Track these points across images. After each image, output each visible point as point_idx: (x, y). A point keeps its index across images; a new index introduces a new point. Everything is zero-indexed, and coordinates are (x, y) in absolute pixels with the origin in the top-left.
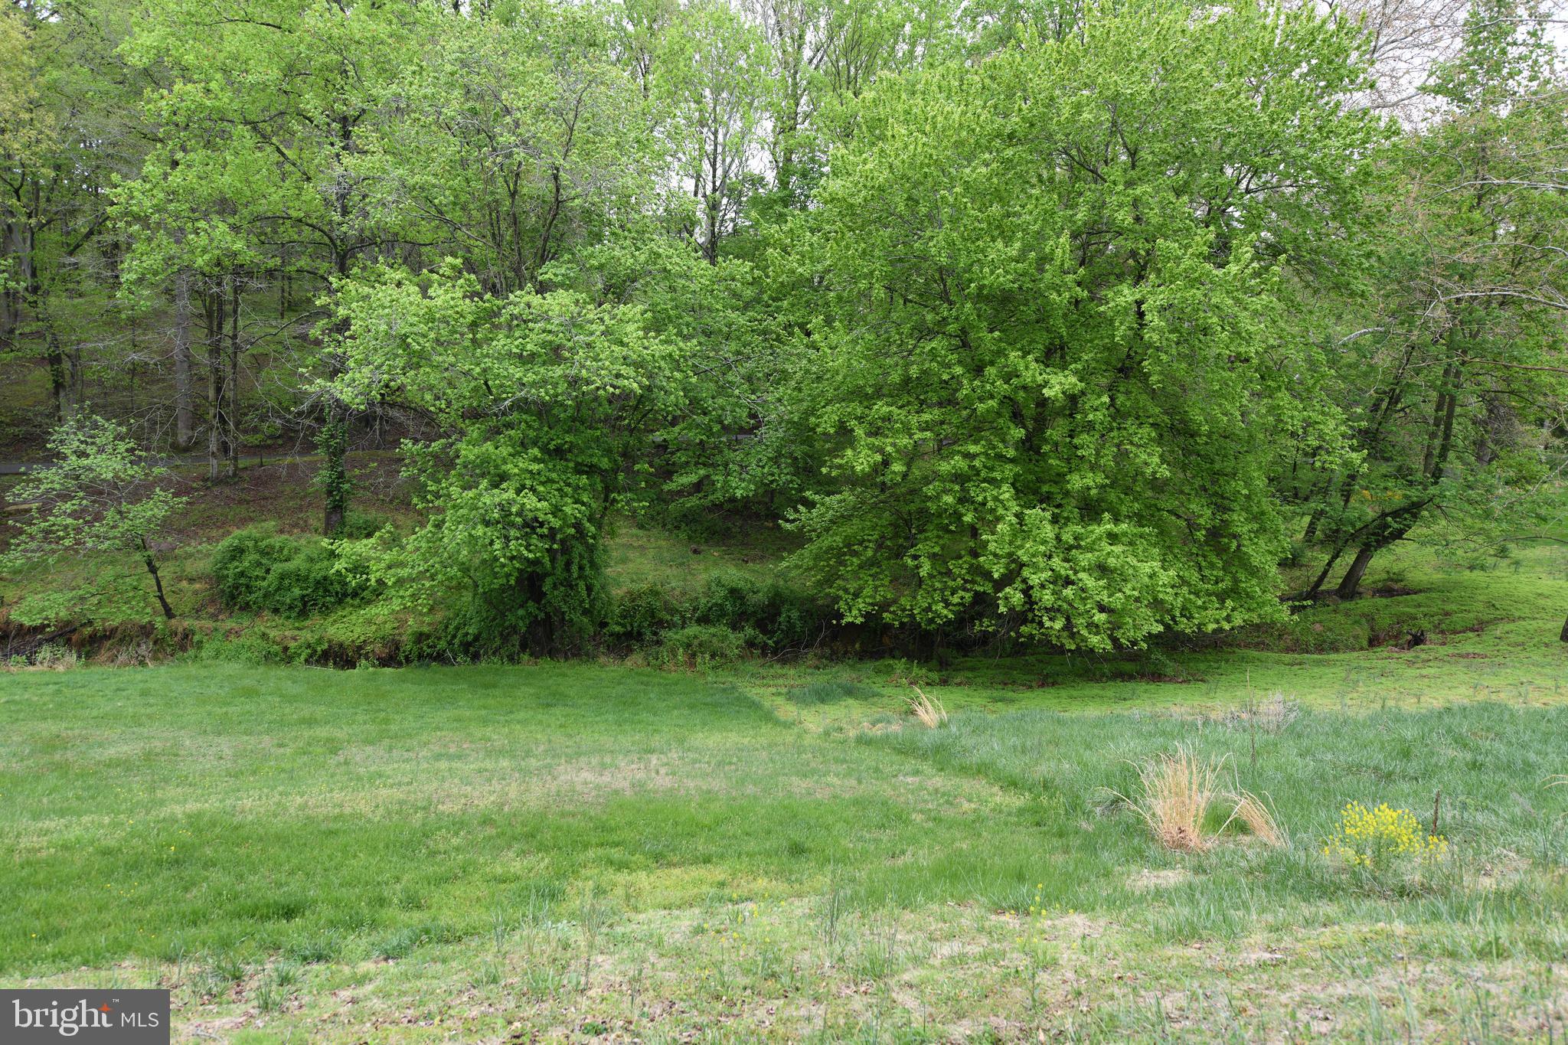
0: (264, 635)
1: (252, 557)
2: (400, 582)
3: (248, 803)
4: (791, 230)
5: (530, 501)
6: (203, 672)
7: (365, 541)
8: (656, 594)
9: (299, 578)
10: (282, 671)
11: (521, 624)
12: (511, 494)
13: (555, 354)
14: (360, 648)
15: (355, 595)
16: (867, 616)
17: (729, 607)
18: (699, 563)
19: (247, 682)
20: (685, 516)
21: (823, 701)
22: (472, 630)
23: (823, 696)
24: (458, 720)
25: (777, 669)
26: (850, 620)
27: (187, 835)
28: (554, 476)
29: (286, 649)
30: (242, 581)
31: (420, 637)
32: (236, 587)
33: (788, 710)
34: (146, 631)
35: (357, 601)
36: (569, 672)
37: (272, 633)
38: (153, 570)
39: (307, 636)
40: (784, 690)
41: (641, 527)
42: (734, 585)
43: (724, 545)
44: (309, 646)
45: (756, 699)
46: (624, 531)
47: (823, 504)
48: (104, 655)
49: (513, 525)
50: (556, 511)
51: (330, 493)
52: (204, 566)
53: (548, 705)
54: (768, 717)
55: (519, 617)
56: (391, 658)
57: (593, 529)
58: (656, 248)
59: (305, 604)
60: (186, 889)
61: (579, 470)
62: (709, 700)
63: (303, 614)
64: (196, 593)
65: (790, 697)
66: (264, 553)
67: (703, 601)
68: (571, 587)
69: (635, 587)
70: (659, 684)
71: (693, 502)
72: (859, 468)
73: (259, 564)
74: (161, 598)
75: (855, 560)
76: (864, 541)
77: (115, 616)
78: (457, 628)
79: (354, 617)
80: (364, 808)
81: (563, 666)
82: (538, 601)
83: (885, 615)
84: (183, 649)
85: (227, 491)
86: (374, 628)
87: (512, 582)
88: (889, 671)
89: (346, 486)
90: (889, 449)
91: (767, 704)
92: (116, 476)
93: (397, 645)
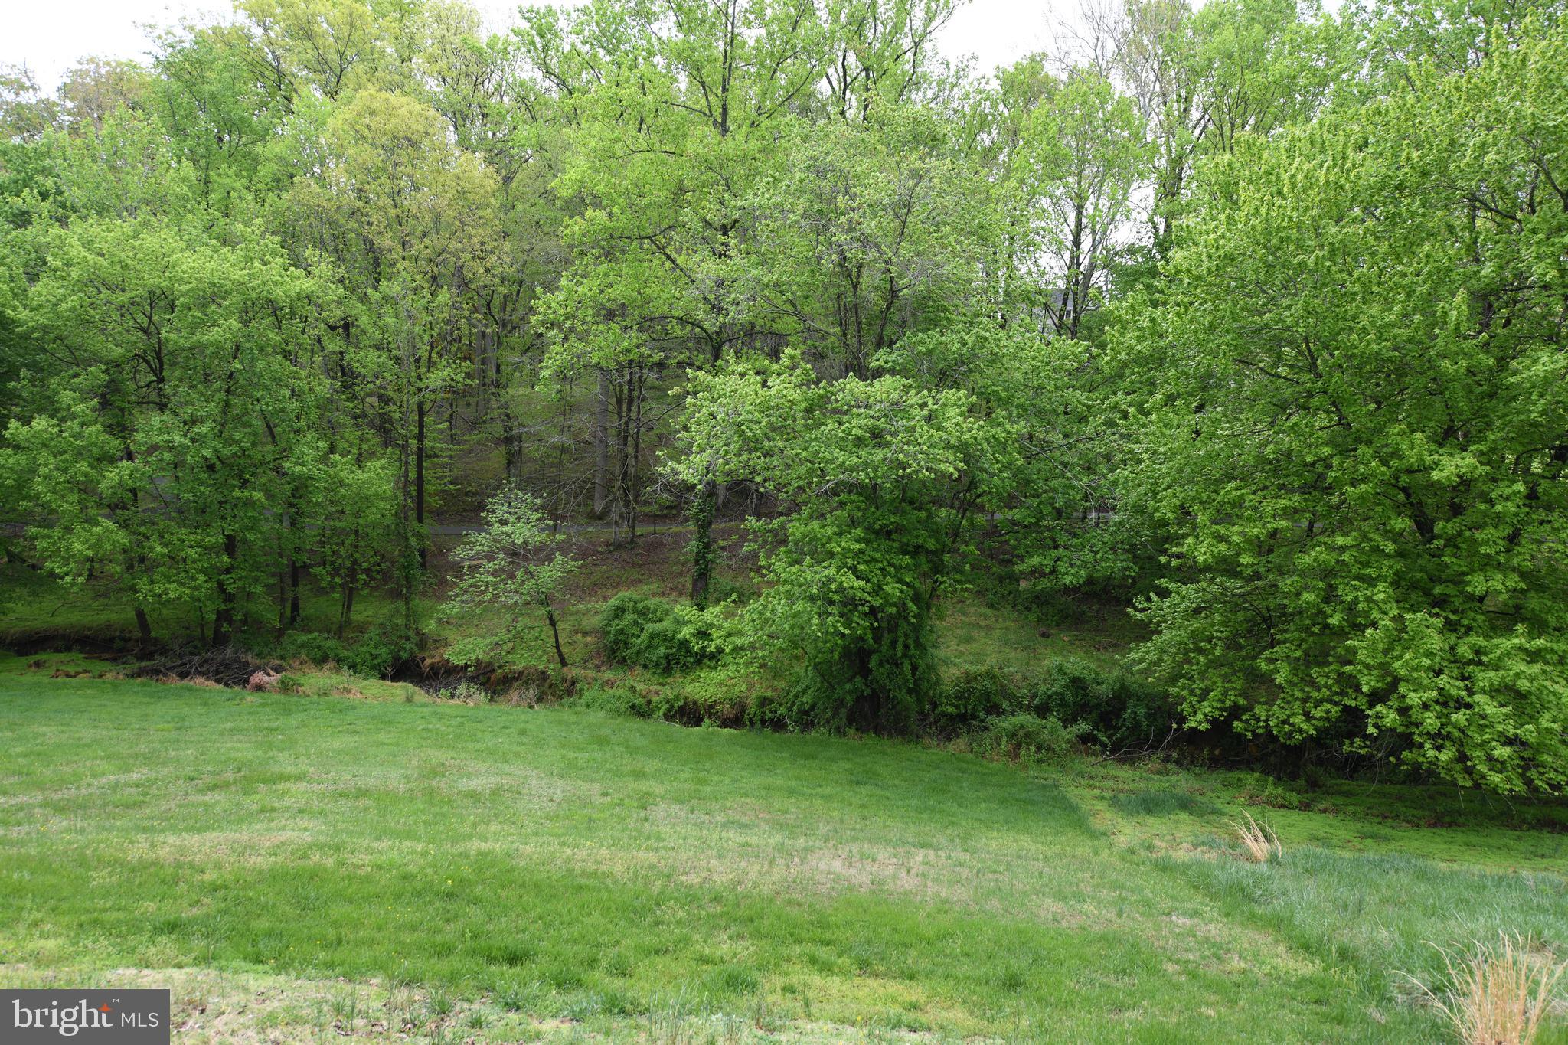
0: (632, 689)
1: (630, 617)
2: (738, 649)
3: (528, 849)
4: (1132, 306)
5: (850, 581)
6: (573, 718)
7: (711, 609)
8: (994, 677)
10: (637, 723)
11: (848, 698)
12: (832, 571)
14: (711, 707)
15: (712, 657)
16: (1214, 722)
17: (1069, 697)
18: (1046, 647)
19: (605, 731)
20: (1037, 597)
21: (1150, 811)
22: (807, 699)
23: (1150, 805)
24: (767, 788)
25: (1111, 769)
26: (1193, 724)
27: (467, 871)
28: (877, 555)
29: (649, 702)
30: (622, 637)
31: (764, 702)
34: (544, 676)
35: (713, 664)
36: (889, 751)
37: (639, 687)
38: (553, 623)
39: (668, 692)
40: (1109, 794)
41: (991, 606)
42: (1076, 673)
43: (1077, 629)
44: (668, 702)
46: (973, 609)
47: (1178, 593)
48: (514, 695)
49: (831, 603)
50: (877, 590)
51: (697, 562)
52: (596, 621)
53: (858, 783)
54: (1080, 823)
55: (847, 690)
56: (735, 720)
57: (915, 608)
58: (982, 333)
59: (669, 663)
60: (448, 921)
61: (904, 551)
62: (1024, 795)
63: (667, 671)
64: (586, 645)
65: (1113, 802)
66: (641, 613)
67: (1043, 688)
68: (897, 665)
69: (972, 668)
70: (977, 773)
71: (1044, 584)
72: (1201, 559)
73: (636, 623)
74: (558, 647)
75: (1201, 658)
76: (1213, 637)
77: (520, 661)
78: (796, 696)
79: (709, 678)
80: (618, 869)
81: (886, 744)
82: (865, 676)
83: (1236, 724)
84: (570, 693)
85: (625, 555)
86: (725, 689)
87: (836, 657)
88: (1239, 785)
89: (710, 556)
90: (1237, 538)
91: (1084, 807)
92: (525, 542)
93: (743, 708)
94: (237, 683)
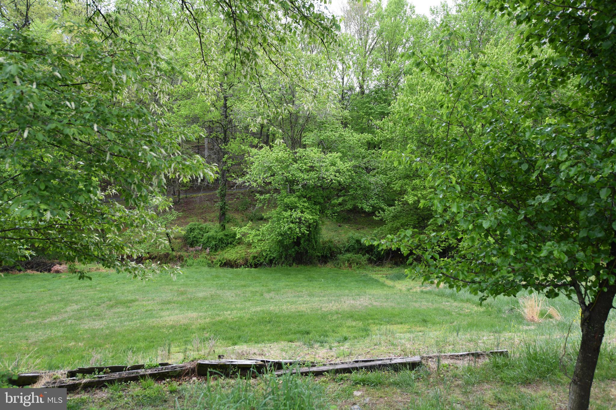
0: (205, 257)
1: (197, 231)
6: (198, 270)
7: (244, 227)
8: (332, 242)
9: (214, 238)
11: (293, 254)
13: (312, 169)
14: (236, 261)
15: (231, 243)
17: (356, 247)
18: (342, 230)
19: (214, 273)
21: (399, 279)
22: (274, 255)
25: (378, 268)
29: (213, 262)
31: (255, 258)
32: (193, 241)
33: (389, 283)
35: (232, 246)
38: (168, 236)
39: (218, 257)
40: (384, 276)
42: (356, 239)
43: (349, 223)
44: (220, 261)
45: (376, 278)
47: (388, 210)
51: (221, 209)
53: (311, 281)
54: (383, 285)
55: (292, 251)
56: (246, 264)
59: (216, 246)
61: (315, 204)
62: (360, 279)
63: (216, 250)
64: (178, 243)
65: (387, 278)
66: (201, 229)
67: (347, 244)
69: (324, 240)
70: (342, 274)
72: (410, 202)
73: (200, 233)
74: (171, 245)
78: (267, 255)
79: (231, 251)
82: (298, 246)
84: (179, 262)
85: (177, 207)
86: (239, 254)
89: (227, 207)
90: (419, 195)
91: (381, 280)
93: (247, 261)
94: (46, 271)
